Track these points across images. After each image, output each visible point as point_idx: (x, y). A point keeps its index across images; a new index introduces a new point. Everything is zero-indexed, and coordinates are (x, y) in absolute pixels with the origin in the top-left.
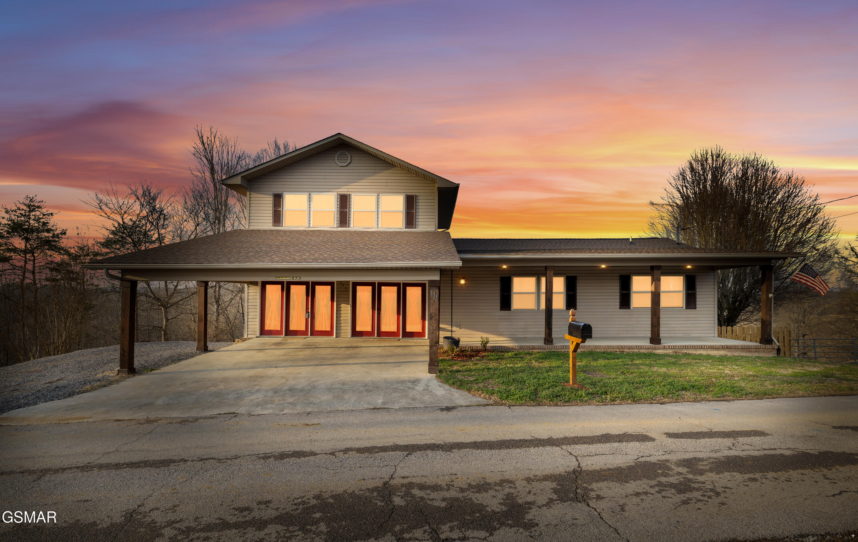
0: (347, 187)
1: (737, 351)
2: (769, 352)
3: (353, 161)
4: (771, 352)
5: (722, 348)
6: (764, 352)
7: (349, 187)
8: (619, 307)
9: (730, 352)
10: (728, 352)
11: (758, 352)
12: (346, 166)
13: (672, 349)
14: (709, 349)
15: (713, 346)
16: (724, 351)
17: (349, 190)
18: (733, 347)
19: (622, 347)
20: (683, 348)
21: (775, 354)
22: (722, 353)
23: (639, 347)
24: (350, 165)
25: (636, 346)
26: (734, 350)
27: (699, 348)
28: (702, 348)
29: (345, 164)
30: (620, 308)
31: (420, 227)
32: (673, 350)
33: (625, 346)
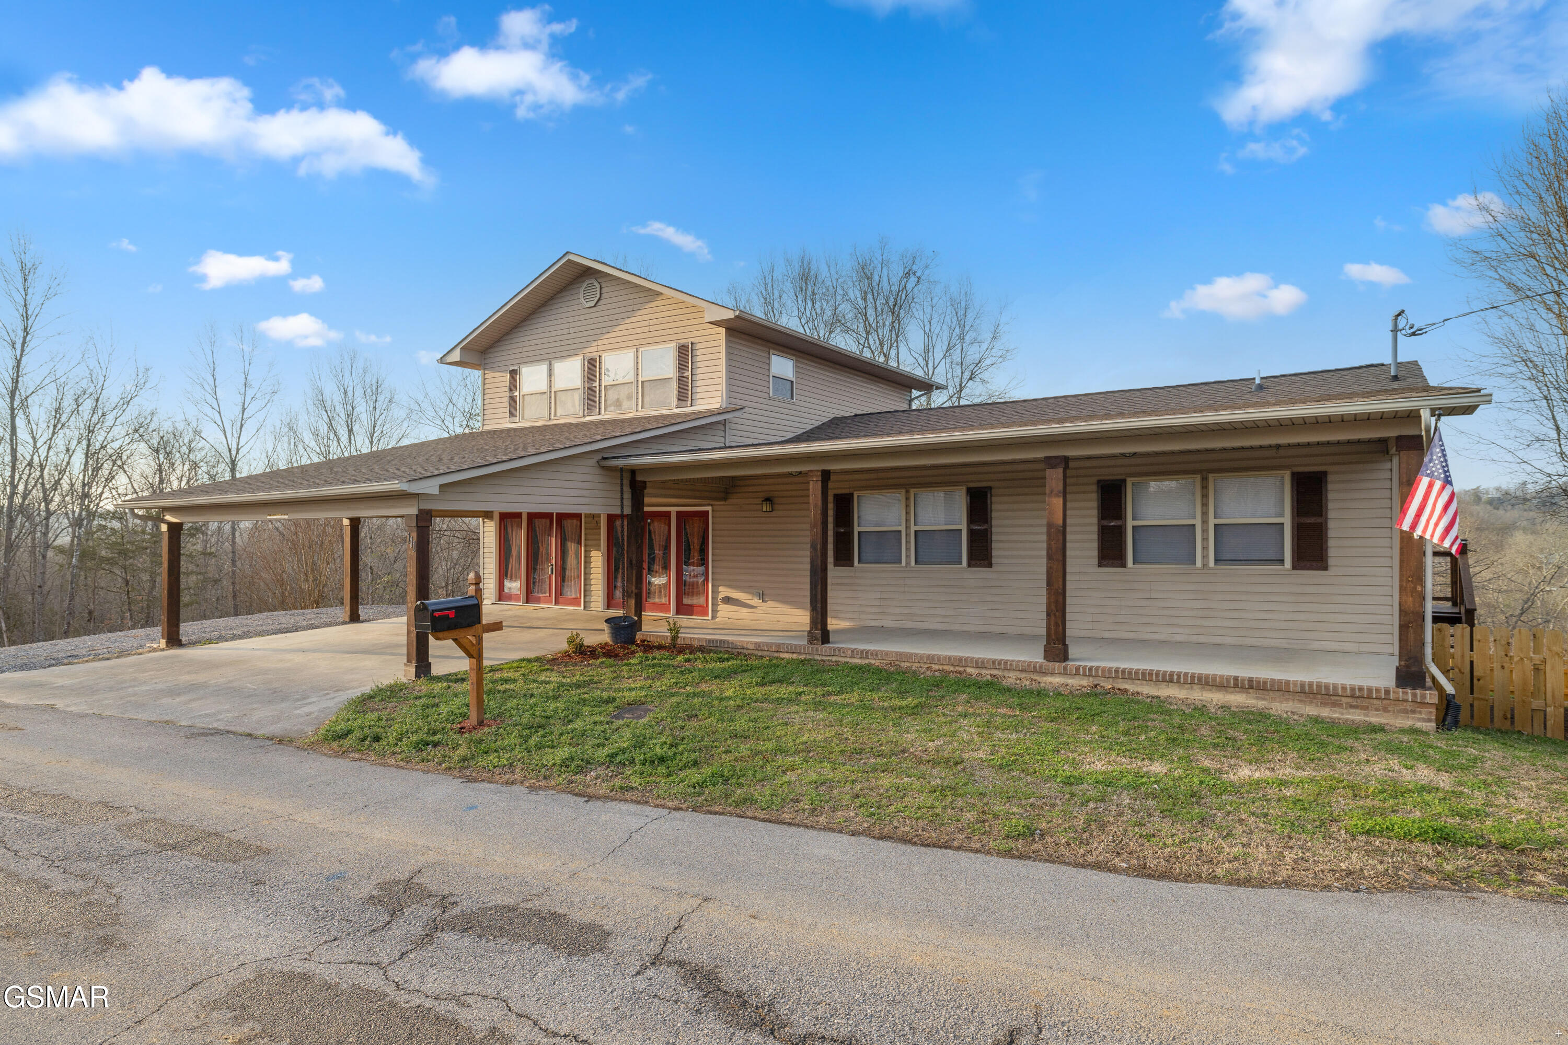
0: (595, 343)
1: (1287, 700)
2: (1405, 711)
3: (604, 296)
4: (1413, 712)
5: (1236, 685)
6: (1385, 710)
7: (600, 342)
8: (1096, 561)
9: (1264, 699)
10: (1257, 698)
11: (1366, 708)
12: (595, 306)
13: (1084, 675)
14: (1195, 687)
15: (1207, 676)
16: (1244, 695)
17: (600, 348)
18: (1272, 686)
19: (960, 661)
20: (1117, 677)
21: (1429, 720)
22: (1237, 699)
23: (1000, 664)
24: (601, 303)
25: (994, 662)
26: (1278, 694)
27: (1164, 680)
28: (1171, 681)
29: (592, 304)
30: (1100, 565)
31: (699, 402)
32: (1091, 679)
33: (966, 659)
